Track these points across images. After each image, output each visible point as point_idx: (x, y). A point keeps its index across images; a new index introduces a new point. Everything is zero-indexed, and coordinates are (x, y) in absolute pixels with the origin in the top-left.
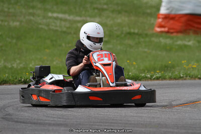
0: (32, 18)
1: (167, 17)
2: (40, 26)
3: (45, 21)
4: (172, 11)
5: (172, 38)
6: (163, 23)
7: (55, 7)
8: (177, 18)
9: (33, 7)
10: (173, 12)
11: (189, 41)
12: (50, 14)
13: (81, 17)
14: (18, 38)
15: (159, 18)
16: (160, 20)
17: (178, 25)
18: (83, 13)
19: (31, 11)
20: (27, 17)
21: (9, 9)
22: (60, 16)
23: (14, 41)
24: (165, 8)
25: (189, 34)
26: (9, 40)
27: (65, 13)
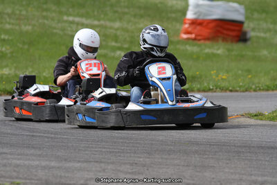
0: (46, 21)
1: (194, 23)
2: (55, 31)
3: (60, 25)
4: (199, 16)
5: (199, 46)
6: (190, 29)
7: (70, 10)
8: (205, 24)
9: (47, 10)
10: (201, 18)
11: (218, 49)
12: (65, 18)
13: (99, 20)
14: (31, 44)
15: (185, 23)
16: (187, 26)
17: (205, 32)
18: (102, 16)
19: (45, 14)
20: (40, 21)
21: (20, 11)
22: (77, 19)
23: (26, 47)
24: (192, 12)
25: (217, 41)
26: (20, 46)
27: (82, 16)
